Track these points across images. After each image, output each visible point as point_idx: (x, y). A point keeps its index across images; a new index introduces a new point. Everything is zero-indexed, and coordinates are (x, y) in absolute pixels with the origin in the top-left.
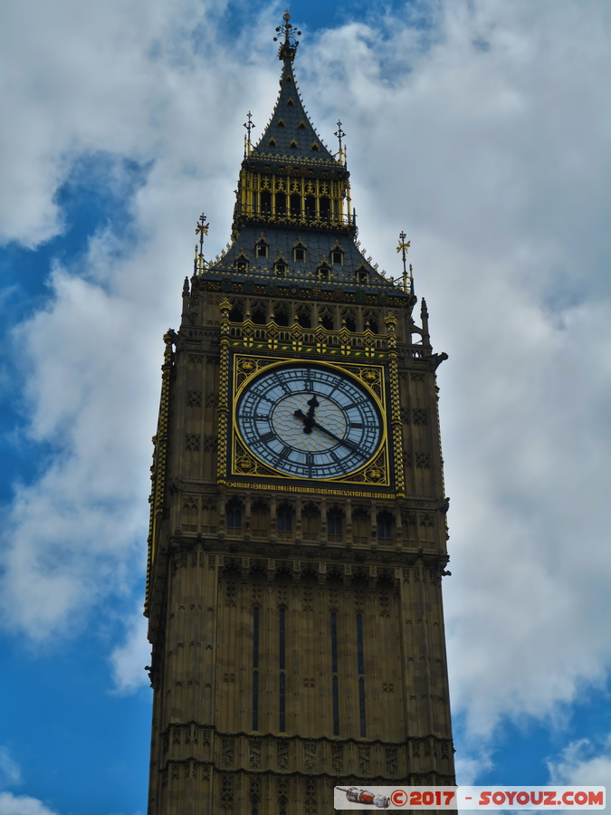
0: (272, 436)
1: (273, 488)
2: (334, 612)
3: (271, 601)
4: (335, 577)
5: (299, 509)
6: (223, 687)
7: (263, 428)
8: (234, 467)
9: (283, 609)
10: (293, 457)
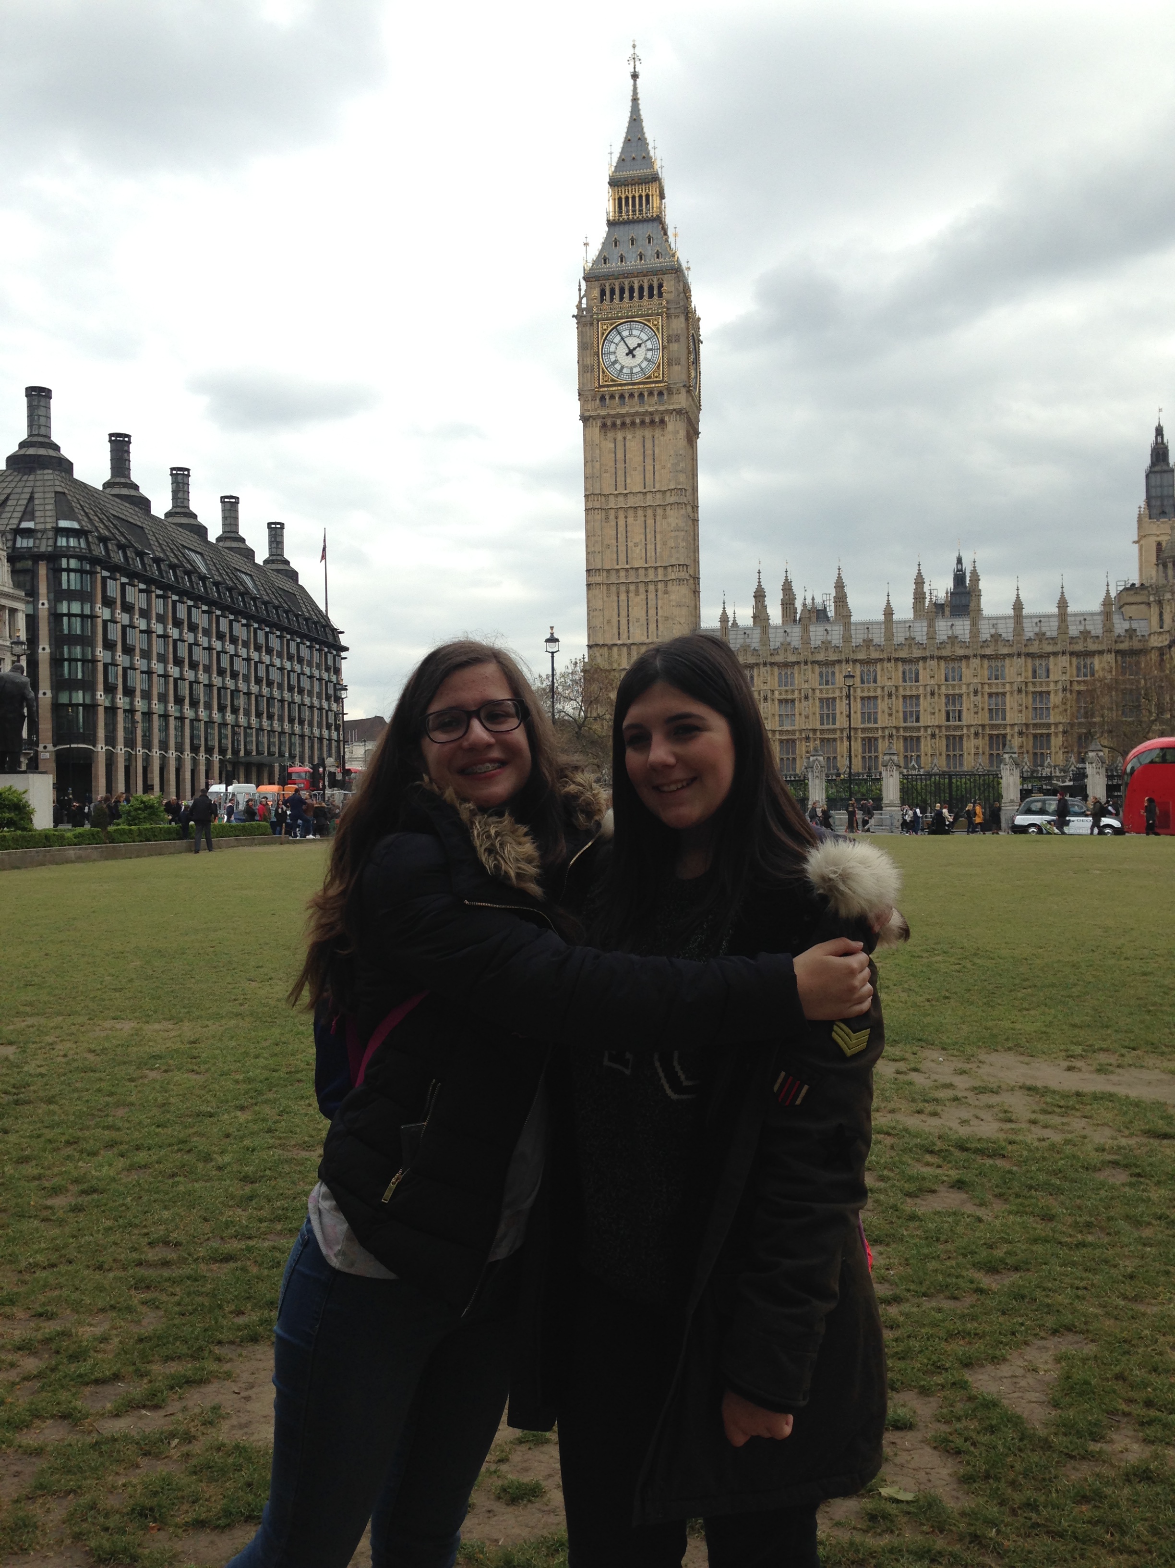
0: (616, 362)
1: (616, 388)
2: (644, 437)
3: (620, 436)
4: (643, 422)
5: (627, 396)
6: (604, 475)
7: (613, 358)
8: (601, 380)
9: (625, 438)
10: (625, 371)
